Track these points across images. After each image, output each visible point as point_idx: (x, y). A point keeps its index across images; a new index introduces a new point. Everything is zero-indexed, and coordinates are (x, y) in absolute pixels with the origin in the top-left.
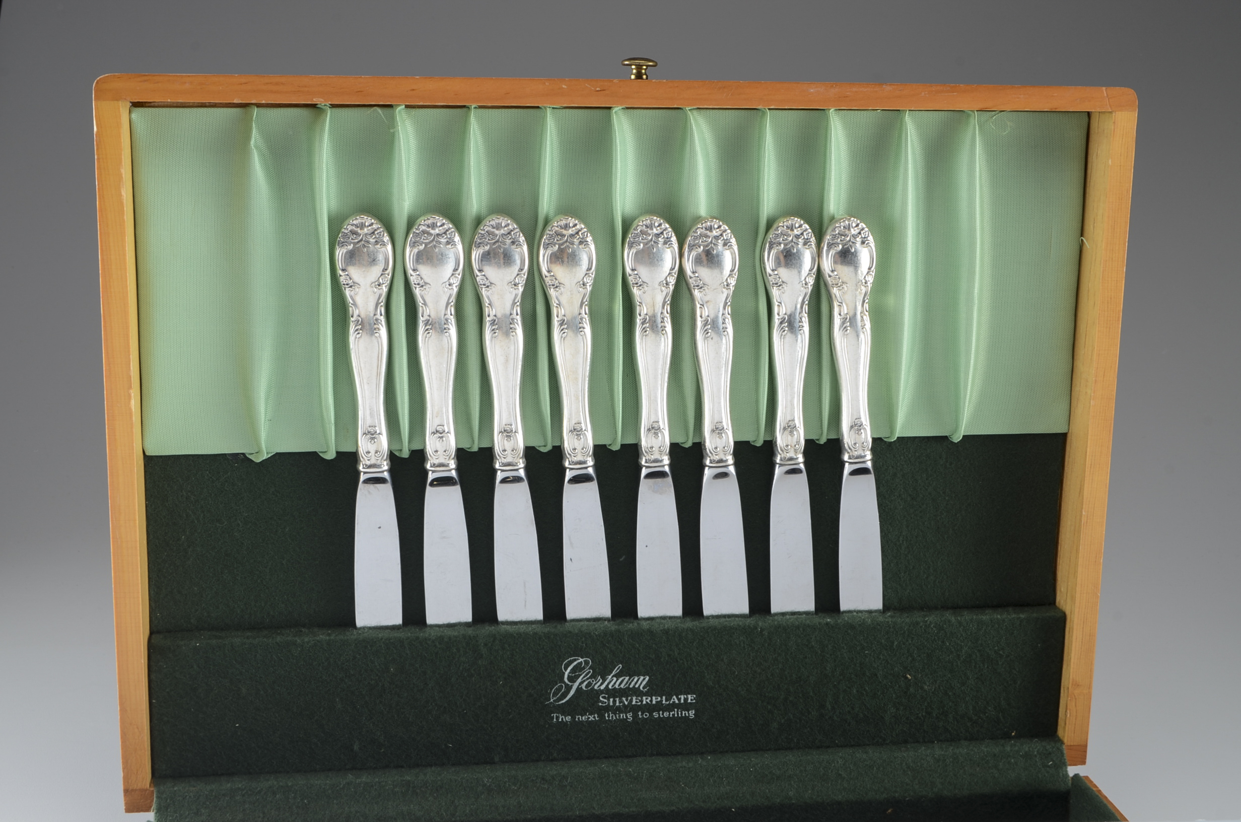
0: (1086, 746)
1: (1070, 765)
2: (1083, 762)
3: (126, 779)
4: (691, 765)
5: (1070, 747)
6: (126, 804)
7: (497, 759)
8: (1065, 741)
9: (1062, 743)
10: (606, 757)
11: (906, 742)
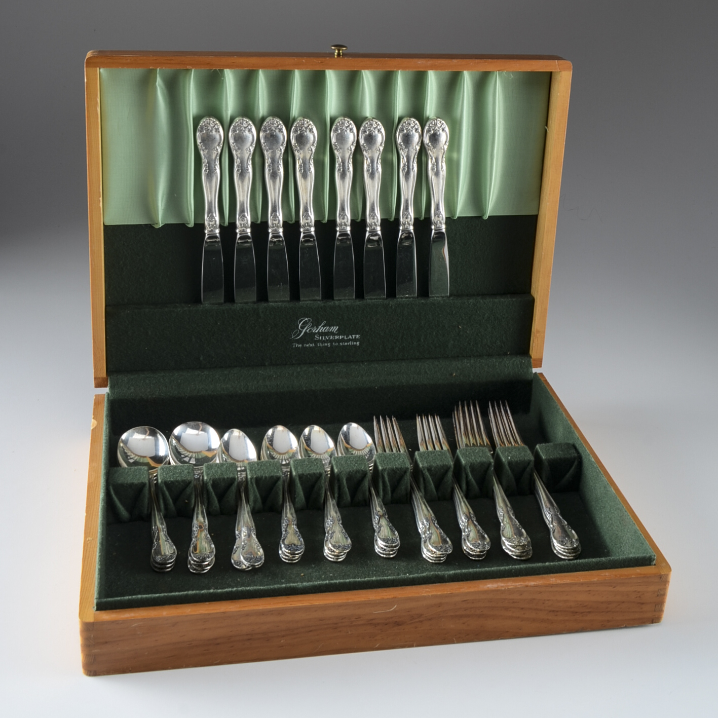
0: (542, 359)
1: (534, 367)
2: (541, 367)
3: (95, 373)
4: (357, 367)
5: (535, 360)
6: (95, 384)
7: (267, 364)
8: (532, 357)
9: (531, 357)
10: (318, 363)
11: (458, 356)
